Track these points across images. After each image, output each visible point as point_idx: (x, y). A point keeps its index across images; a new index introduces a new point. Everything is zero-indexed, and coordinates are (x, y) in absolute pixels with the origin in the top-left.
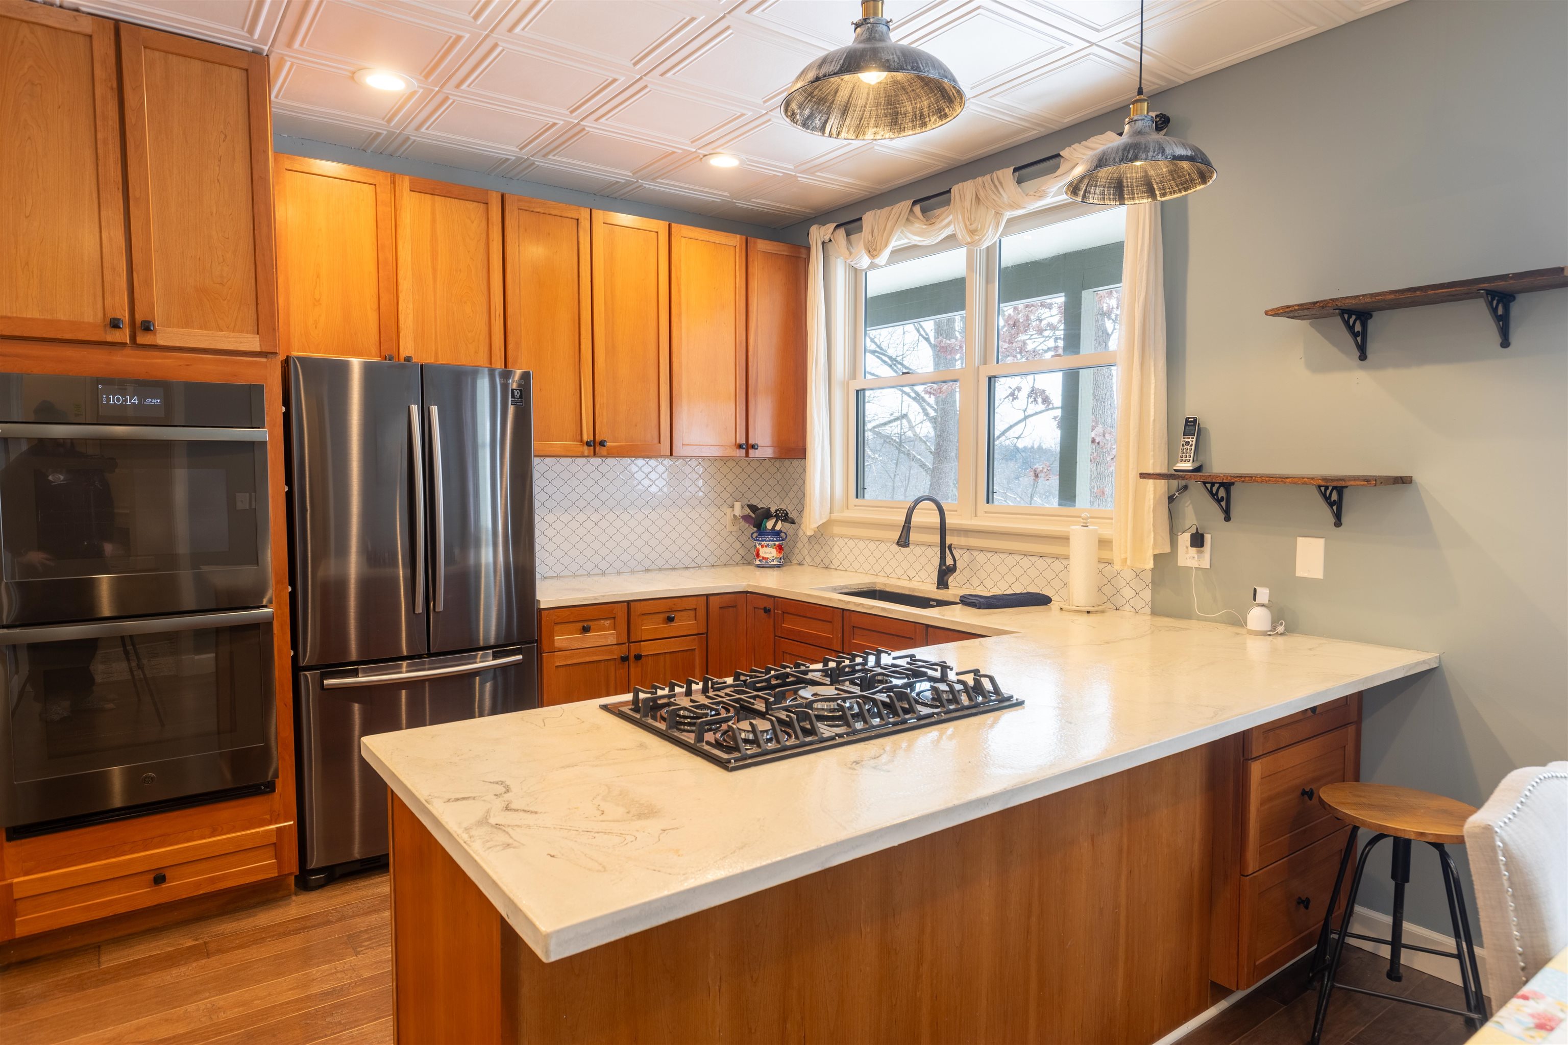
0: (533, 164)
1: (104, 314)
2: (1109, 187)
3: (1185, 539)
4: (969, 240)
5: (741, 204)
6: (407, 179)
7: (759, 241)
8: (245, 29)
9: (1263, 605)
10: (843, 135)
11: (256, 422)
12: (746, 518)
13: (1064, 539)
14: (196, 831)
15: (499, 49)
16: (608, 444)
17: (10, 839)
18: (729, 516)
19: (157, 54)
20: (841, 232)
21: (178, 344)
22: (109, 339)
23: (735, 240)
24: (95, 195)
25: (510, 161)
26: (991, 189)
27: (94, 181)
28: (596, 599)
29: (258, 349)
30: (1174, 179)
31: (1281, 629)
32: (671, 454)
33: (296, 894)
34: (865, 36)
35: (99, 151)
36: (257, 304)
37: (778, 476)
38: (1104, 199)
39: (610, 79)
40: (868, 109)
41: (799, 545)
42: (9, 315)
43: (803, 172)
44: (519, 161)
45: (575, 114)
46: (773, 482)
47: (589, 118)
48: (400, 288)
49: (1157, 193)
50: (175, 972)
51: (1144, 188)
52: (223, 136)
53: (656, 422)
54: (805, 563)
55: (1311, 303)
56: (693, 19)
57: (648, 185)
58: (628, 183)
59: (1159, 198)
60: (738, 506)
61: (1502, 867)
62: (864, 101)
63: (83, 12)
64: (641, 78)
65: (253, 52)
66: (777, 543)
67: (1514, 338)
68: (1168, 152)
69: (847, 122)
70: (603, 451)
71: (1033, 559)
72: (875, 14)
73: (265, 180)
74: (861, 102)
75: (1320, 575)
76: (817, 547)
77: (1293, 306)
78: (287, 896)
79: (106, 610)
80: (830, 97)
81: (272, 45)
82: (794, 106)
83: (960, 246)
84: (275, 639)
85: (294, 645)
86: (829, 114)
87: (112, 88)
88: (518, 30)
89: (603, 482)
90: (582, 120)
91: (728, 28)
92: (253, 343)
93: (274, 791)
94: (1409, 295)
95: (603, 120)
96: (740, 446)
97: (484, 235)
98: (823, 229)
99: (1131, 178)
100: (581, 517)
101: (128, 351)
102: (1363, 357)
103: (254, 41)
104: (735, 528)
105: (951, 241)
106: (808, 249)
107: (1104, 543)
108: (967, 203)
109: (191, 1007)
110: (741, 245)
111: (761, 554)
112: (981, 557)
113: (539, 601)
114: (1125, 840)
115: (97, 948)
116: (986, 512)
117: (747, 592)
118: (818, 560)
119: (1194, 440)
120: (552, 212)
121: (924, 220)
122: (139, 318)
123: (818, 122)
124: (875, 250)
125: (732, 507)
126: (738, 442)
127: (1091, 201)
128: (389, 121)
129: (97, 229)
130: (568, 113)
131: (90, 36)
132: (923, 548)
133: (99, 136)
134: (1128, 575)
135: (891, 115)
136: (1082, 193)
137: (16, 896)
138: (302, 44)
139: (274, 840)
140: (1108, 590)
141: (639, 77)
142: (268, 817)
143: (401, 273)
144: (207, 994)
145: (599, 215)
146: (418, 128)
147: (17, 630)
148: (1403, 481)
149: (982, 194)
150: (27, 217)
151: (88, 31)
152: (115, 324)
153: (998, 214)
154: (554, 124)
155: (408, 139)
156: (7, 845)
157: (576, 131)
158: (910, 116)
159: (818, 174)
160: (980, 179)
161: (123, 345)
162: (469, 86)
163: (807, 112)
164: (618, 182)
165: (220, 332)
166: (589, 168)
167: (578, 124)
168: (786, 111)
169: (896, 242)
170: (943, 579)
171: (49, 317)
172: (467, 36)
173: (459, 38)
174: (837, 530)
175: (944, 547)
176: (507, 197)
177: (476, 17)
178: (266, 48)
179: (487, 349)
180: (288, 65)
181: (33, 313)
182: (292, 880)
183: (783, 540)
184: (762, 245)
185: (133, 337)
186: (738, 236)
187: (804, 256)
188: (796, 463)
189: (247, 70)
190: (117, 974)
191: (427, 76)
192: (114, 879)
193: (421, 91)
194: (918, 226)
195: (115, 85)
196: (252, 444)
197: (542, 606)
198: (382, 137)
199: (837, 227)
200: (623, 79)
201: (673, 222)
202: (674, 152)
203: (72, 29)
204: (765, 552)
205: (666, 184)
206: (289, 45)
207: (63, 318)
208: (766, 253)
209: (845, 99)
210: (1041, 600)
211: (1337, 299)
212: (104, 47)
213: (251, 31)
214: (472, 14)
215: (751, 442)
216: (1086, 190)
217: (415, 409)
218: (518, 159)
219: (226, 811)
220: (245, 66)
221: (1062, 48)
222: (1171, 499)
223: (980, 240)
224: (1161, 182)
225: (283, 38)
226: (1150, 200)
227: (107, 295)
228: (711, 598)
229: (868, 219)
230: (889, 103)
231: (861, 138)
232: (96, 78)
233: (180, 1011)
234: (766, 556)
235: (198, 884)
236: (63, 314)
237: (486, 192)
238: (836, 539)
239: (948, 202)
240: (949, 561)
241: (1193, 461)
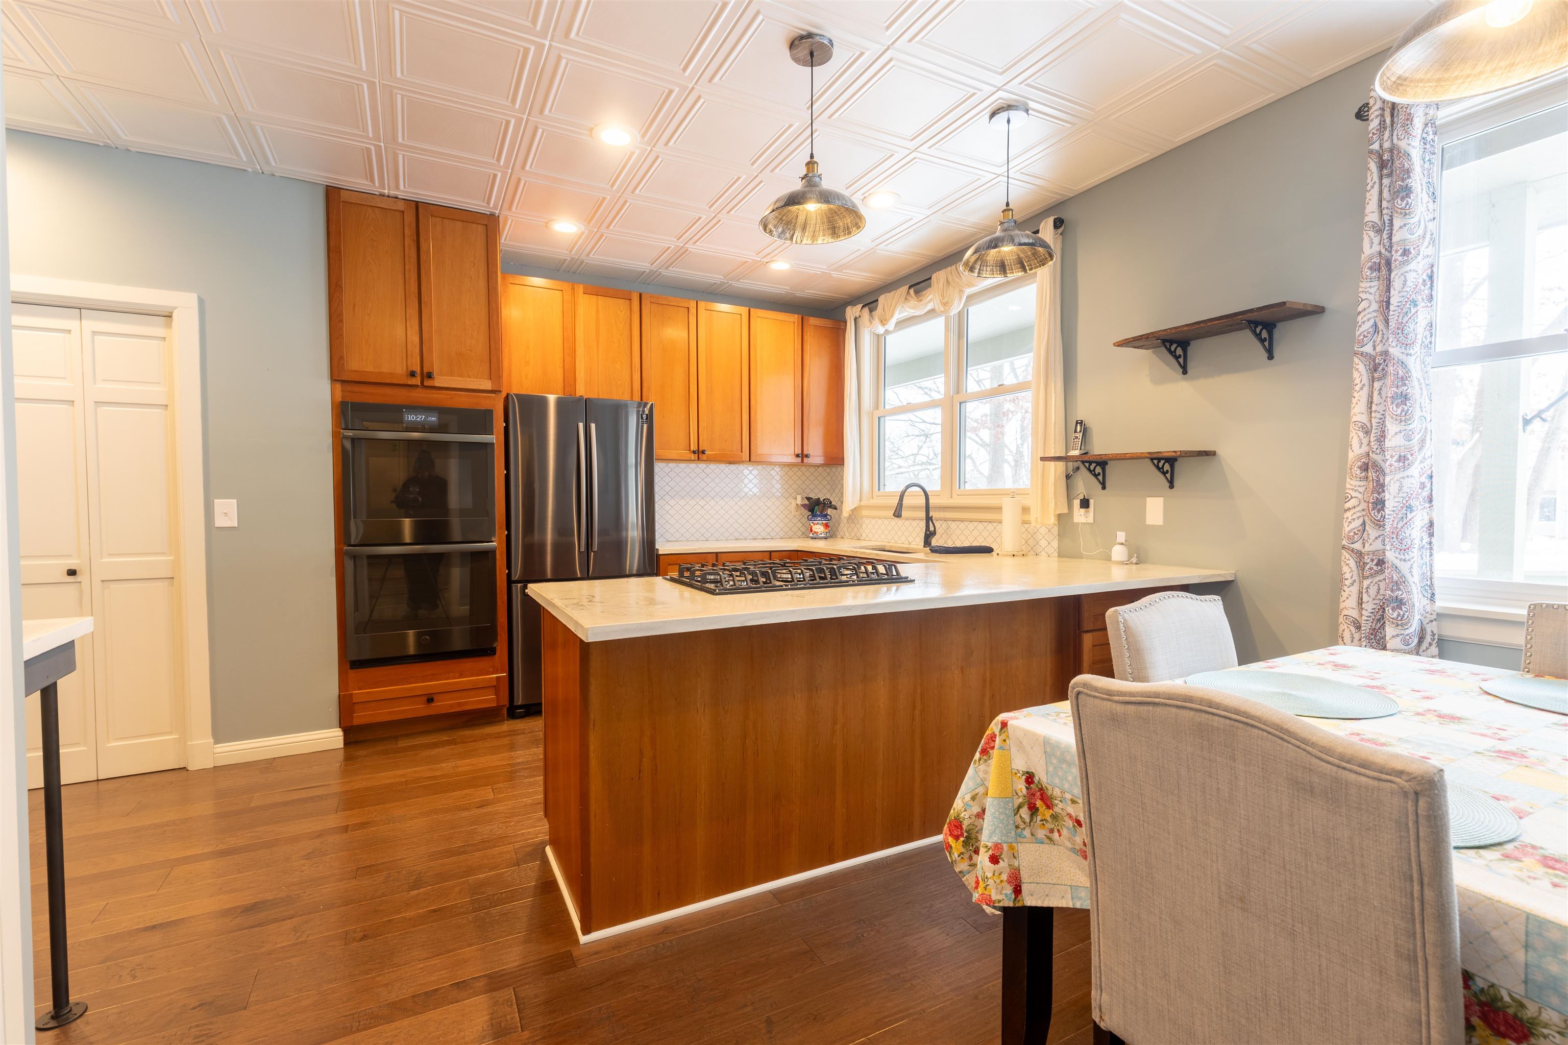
0: (661, 274)
1: (407, 368)
2: (996, 266)
3: (1077, 503)
4: (943, 310)
5: (799, 294)
6: (581, 286)
7: (811, 318)
8: (485, 202)
9: (1122, 544)
10: (804, 242)
11: (489, 431)
12: (804, 506)
13: (999, 509)
14: (451, 674)
15: (628, 204)
16: (707, 452)
17: (352, 668)
18: (794, 504)
19: (438, 219)
20: (866, 310)
21: (446, 386)
22: (409, 383)
23: (795, 318)
24: (404, 301)
25: (646, 273)
26: (955, 274)
27: (403, 293)
28: (695, 550)
29: (490, 389)
30: (1036, 259)
31: (1134, 560)
32: (750, 460)
33: (507, 720)
34: (806, 184)
35: (406, 276)
36: (490, 362)
37: (829, 478)
38: (993, 274)
39: (697, 218)
40: (818, 226)
41: (842, 525)
42: (358, 369)
43: (834, 270)
44: (652, 273)
45: (680, 241)
46: (825, 482)
47: (689, 243)
48: (576, 353)
49: (1027, 268)
50: (437, 750)
51: (1019, 266)
52: (473, 264)
53: (740, 439)
54: (845, 537)
55: (1139, 336)
56: (739, 178)
57: (735, 284)
58: (722, 284)
59: (1028, 272)
60: (799, 497)
61: (1123, 633)
62: (814, 221)
63: (400, 199)
64: (715, 216)
65: (490, 215)
66: (824, 522)
67: (1276, 353)
68: (1016, 241)
69: (806, 234)
70: (704, 457)
71: (985, 524)
72: (813, 171)
73: (496, 289)
74: (813, 222)
75: (1161, 523)
76: (852, 525)
77: (1129, 339)
78: (502, 721)
79: (407, 538)
80: (794, 220)
81: (500, 210)
82: (770, 226)
83: (939, 315)
84: (497, 562)
85: (509, 566)
86: (794, 230)
87: (414, 240)
88: (637, 191)
89: (708, 480)
90: (685, 244)
91: (761, 182)
92: (487, 385)
93: (495, 654)
94: (1197, 326)
95: (698, 243)
96: (797, 456)
97: (629, 320)
98: (855, 308)
99: (1010, 260)
100: (693, 503)
101: (419, 390)
102: (1185, 372)
103: (491, 208)
104: (798, 513)
105: (932, 313)
106: (846, 322)
107: (1025, 510)
108: (941, 285)
109: (444, 765)
110: (798, 322)
111: (813, 529)
112: (953, 525)
113: (658, 550)
114: (988, 674)
115: (396, 738)
116: (958, 495)
117: (798, 551)
118: (853, 534)
119: (1081, 435)
120: (672, 304)
121: (916, 298)
122: (425, 370)
123: (788, 235)
124: (886, 320)
125: (796, 499)
126: (796, 453)
127: (984, 276)
128: (571, 251)
129: (404, 320)
130: (675, 240)
131: (403, 212)
132: (918, 522)
133: (407, 267)
134: (1043, 530)
135: (832, 228)
136: (977, 271)
137: (354, 701)
138: (516, 208)
139: (495, 684)
140: (1031, 542)
141: (714, 215)
142: (491, 670)
143: (577, 344)
144: (453, 760)
145: (702, 305)
146: (588, 255)
147: (358, 548)
148: (1212, 454)
149: (950, 279)
150: (368, 315)
151: (402, 209)
152: (413, 374)
153: (961, 291)
154: (669, 248)
155: (583, 262)
156: (350, 671)
157: (682, 252)
158: (842, 228)
159: (844, 271)
160: (949, 268)
161: (417, 386)
162: (614, 227)
163: (780, 230)
164: (716, 283)
165: (469, 379)
166: (696, 275)
167: (683, 246)
168: (765, 229)
169: (898, 315)
170: (927, 541)
171: (379, 371)
172: (609, 197)
173: (604, 199)
174: (865, 513)
175: (929, 519)
176: (643, 295)
177: (612, 186)
178: (497, 212)
179: (629, 392)
180: (510, 221)
181: (370, 368)
182: (505, 711)
183: (828, 520)
184: (813, 321)
185: (422, 382)
186: (796, 315)
187: (843, 327)
188: (839, 468)
189: (486, 225)
190: (405, 749)
191: (589, 223)
192: (406, 697)
193: (587, 231)
194: (913, 302)
195: (415, 239)
196: (486, 444)
197: (660, 553)
198: (567, 261)
199: (863, 307)
200: (704, 217)
201: (753, 308)
202: (746, 262)
203: (394, 208)
204: (816, 528)
205: (747, 283)
206: (510, 209)
207: (386, 371)
208: (816, 326)
209: (803, 221)
210: (988, 550)
211: (1155, 332)
212: (410, 218)
213: (488, 203)
214: (610, 184)
215: (805, 452)
216: (980, 270)
217: (581, 425)
218: (651, 271)
219: (468, 664)
220: (485, 223)
221: (979, 179)
222: (1068, 477)
223: (949, 309)
224: (1029, 261)
225: (506, 205)
226: (1023, 273)
227: (409, 358)
228: (773, 553)
229: (882, 299)
230: (829, 221)
231: (815, 243)
232: (406, 235)
233: (440, 765)
234: (816, 531)
235: (452, 706)
236: (386, 369)
237: (630, 292)
238: (864, 519)
239: (930, 286)
240: (932, 529)
241: (1081, 449)
